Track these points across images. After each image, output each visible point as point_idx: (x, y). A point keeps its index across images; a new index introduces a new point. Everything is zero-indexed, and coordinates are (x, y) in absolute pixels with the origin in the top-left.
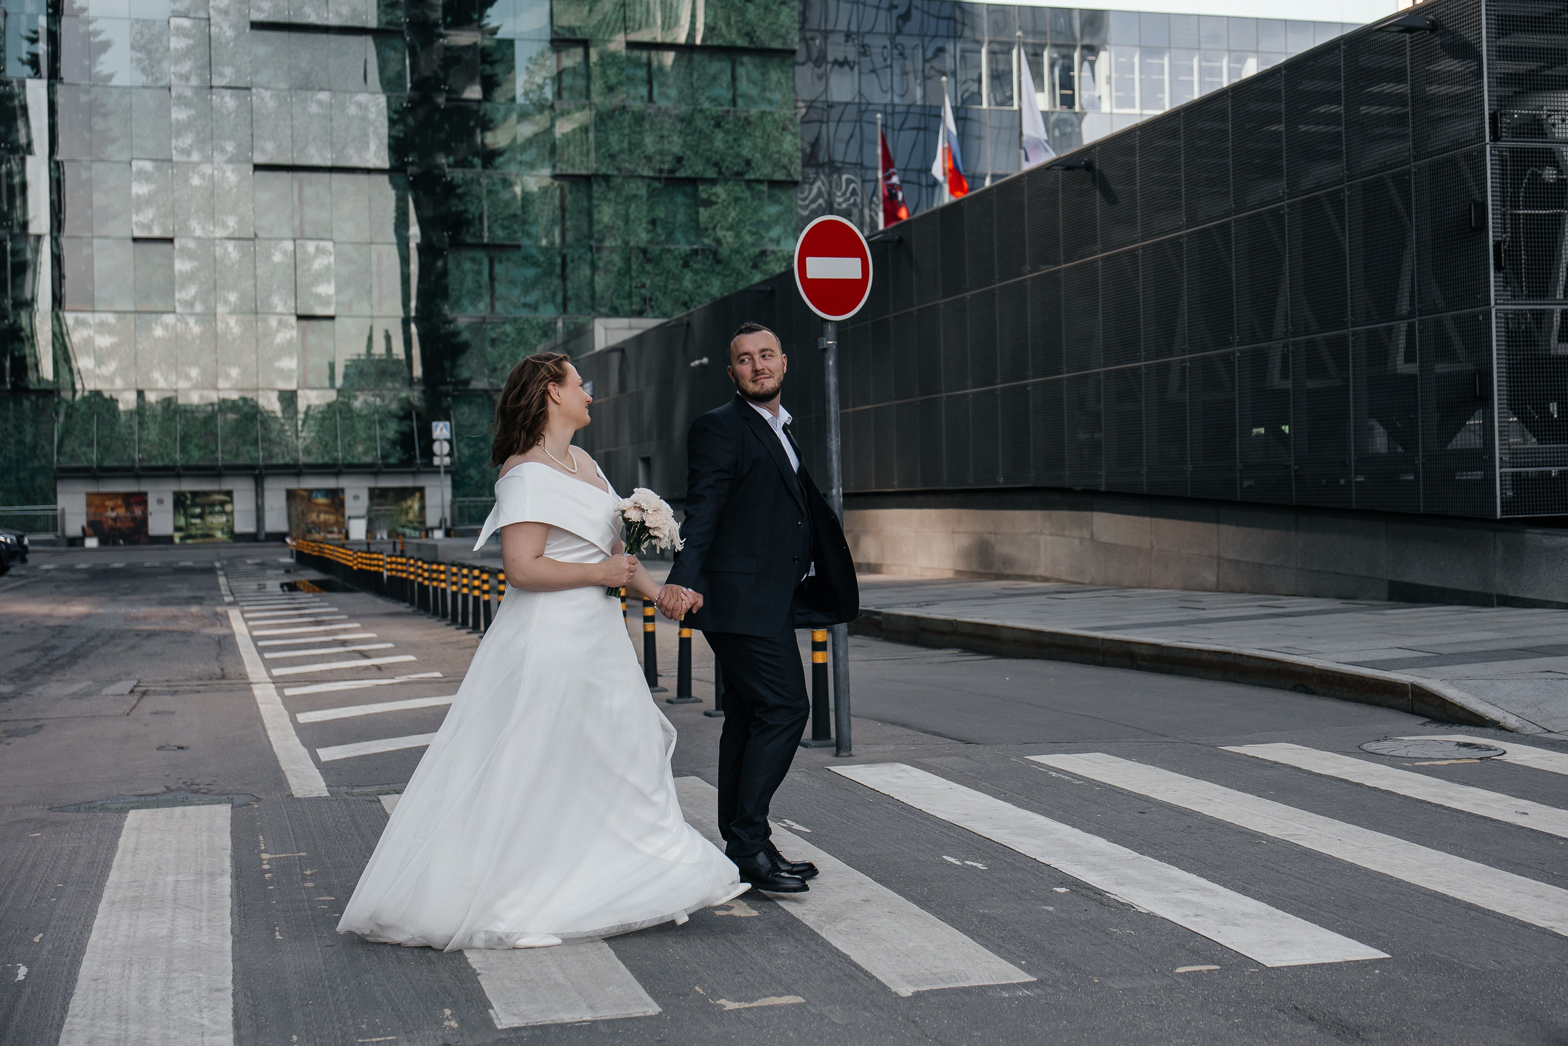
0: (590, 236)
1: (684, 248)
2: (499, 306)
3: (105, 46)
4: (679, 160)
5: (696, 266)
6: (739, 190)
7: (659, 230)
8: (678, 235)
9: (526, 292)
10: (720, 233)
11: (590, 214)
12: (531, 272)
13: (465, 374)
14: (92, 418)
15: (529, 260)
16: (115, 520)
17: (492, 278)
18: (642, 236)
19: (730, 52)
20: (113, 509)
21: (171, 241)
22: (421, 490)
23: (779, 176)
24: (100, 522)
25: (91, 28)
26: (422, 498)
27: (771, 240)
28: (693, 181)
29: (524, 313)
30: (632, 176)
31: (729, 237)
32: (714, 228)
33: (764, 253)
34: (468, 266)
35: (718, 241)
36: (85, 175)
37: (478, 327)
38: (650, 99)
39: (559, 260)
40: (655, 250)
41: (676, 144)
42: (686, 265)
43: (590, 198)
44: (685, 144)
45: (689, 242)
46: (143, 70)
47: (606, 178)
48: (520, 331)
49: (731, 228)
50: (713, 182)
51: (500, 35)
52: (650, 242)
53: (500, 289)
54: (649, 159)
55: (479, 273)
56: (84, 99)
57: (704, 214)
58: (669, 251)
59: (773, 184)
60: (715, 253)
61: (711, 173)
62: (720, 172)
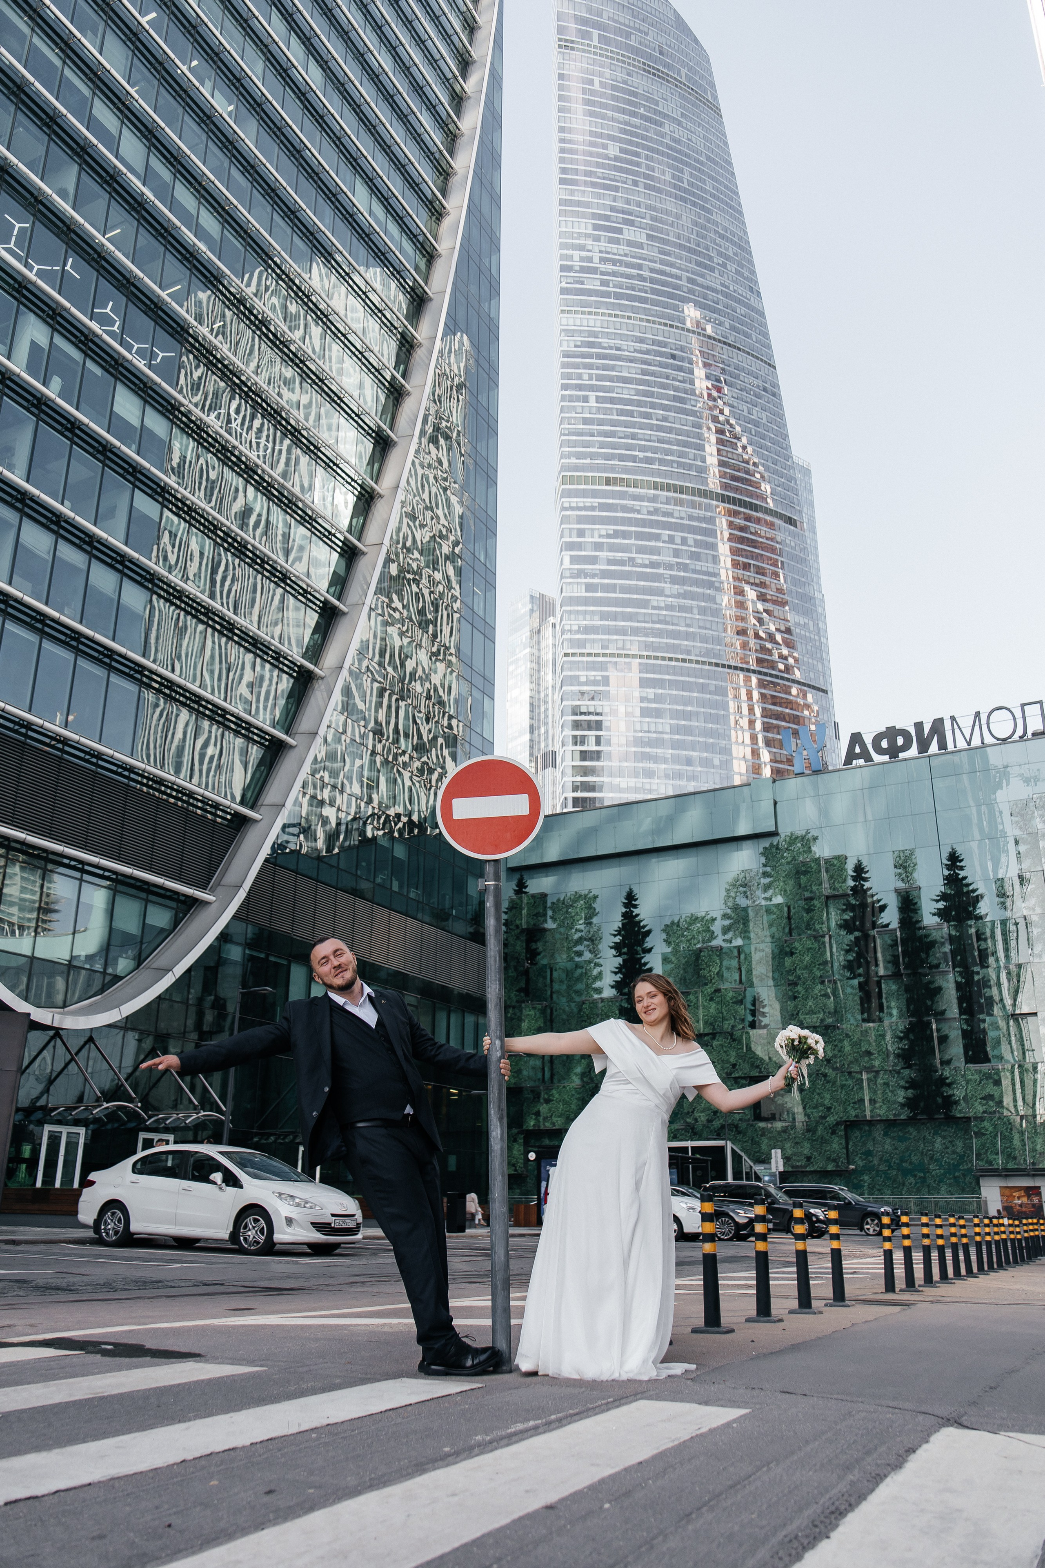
3: (980, 898)
14: (996, 1135)
16: (1021, 1205)
20: (1019, 1198)
21: (1035, 1014)
24: (1011, 1207)
25: (971, 888)
36: (976, 978)
46: (1006, 909)
56: (971, 931)
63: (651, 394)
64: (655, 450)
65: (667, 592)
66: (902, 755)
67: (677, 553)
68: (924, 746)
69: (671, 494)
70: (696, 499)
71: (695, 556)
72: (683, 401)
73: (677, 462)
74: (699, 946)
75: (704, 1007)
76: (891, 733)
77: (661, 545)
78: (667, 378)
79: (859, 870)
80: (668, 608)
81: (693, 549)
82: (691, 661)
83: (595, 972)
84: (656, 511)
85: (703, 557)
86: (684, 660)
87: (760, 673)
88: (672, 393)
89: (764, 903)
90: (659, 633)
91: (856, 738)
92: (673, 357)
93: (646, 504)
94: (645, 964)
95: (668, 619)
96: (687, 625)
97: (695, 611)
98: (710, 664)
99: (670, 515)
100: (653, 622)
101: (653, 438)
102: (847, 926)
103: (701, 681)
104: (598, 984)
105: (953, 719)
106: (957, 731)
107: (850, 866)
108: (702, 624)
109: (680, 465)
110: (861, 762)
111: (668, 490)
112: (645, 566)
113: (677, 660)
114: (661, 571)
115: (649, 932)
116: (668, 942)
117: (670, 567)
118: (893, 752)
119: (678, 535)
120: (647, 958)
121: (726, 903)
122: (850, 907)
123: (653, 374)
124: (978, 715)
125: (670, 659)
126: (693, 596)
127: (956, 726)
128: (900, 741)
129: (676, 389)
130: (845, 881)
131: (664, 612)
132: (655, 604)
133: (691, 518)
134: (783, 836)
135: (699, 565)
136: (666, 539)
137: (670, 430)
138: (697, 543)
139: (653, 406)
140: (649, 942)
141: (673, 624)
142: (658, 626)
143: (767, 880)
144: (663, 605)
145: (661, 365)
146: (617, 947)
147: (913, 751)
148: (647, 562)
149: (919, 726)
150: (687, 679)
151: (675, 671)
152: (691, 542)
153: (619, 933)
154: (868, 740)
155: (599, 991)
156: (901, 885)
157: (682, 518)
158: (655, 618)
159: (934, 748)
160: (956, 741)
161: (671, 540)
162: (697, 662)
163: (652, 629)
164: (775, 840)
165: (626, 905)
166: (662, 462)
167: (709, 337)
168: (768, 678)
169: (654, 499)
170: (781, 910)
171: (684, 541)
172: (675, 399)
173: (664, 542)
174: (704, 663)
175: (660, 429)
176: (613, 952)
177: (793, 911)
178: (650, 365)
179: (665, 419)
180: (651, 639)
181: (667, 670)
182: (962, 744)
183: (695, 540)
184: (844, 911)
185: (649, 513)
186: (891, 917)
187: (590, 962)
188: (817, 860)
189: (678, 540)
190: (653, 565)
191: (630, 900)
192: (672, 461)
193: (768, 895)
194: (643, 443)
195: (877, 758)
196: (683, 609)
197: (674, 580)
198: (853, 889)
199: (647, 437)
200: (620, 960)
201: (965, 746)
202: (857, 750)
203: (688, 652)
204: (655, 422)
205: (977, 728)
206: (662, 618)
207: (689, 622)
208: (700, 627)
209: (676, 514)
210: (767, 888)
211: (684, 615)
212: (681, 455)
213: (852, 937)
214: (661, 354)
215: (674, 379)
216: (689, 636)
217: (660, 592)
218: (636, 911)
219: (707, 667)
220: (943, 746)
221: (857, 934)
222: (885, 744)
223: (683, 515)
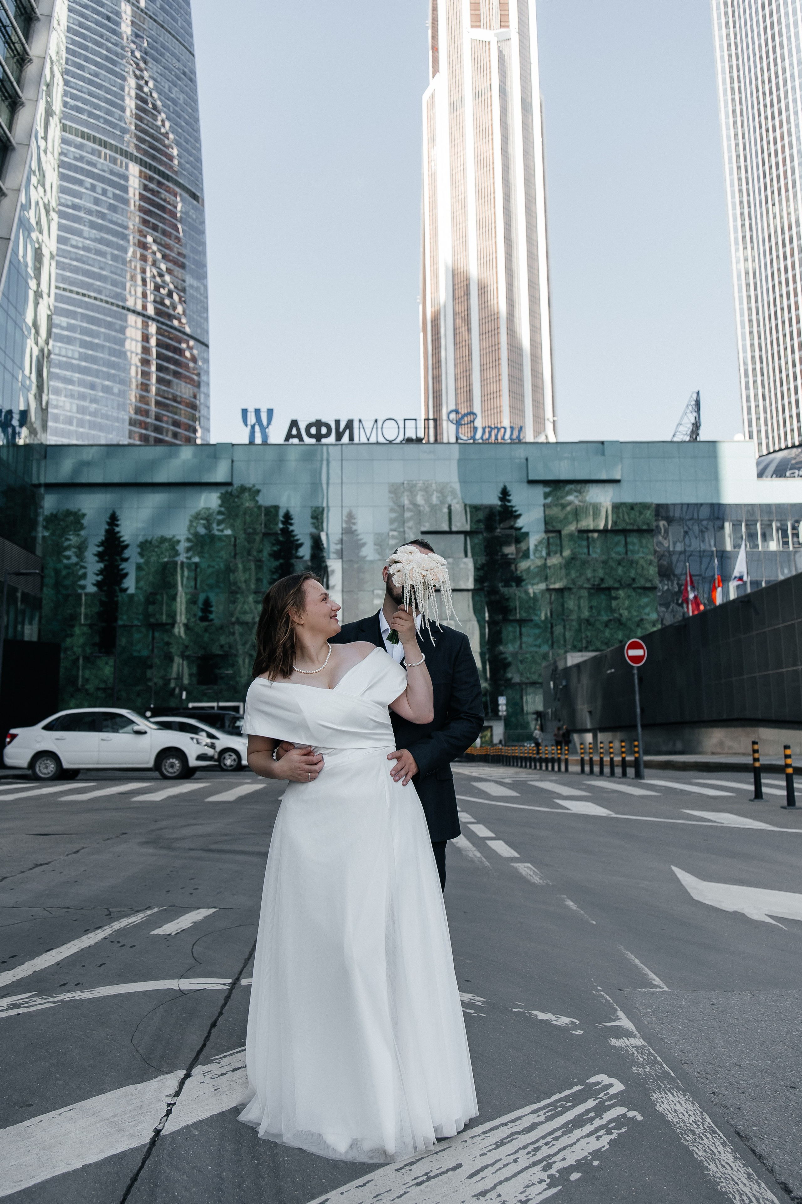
0: (563, 614)
1: (605, 618)
2: (524, 646)
3: (364, 544)
4: (602, 580)
5: (611, 626)
6: (630, 592)
7: (594, 611)
8: (603, 613)
9: (536, 640)
10: (621, 611)
11: (563, 605)
12: (537, 631)
13: (509, 675)
15: (537, 626)
17: (521, 634)
18: (586, 614)
19: (624, 532)
22: (491, 727)
23: (648, 585)
25: (359, 537)
26: (492, 731)
27: (645, 614)
28: (609, 589)
29: (534, 649)
30: (581, 588)
31: (625, 613)
32: (619, 609)
33: (642, 620)
34: (510, 629)
35: (621, 615)
36: (355, 597)
37: (515, 655)
38: (589, 554)
39: (549, 626)
40: (592, 620)
41: (600, 573)
42: (606, 626)
43: (563, 598)
44: (605, 573)
45: (608, 616)
46: (379, 553)
47: (570, 589)
48: (533, 657)
49: (627, 609)
50: (617, 589)
51: (523, 530)
52: (590, 616)
53: (524, 639)
54: (588, 580)
55: (515, 632)
56: (356, 566)
57: (614, 603)
58: (599, 620)
59: (645, 589)
60: (619, 620)
61: (617, 585)
62: (621, 584)
63: (86, 48)
64: (85, 102)
65: (86, 235)
66: (324, 441)
67: (97, 201)
68: (339, 436)
69: (96, 147)
70: (118, 156)
71: (113, 208)
72: (114, 63)
73: (105, 119)
74: (166, 560)
75: (167, 604)
76: (319, 424)
77: (83, 190)
78: (102, 36)
79: (288, 517)
80: (86, 249)
81: (112, 202)
82: (101, 300)
83: (81, 572)
84: (81, 159)
85: (120, 210)
86: (95, 299)
87: (158, 321)
88: (105, 52)
89: (217, 533)
90: (75, 270)
91: (294, 423)
92: (109, 19)
93: (73, 149)
94: (123, 569)
95: (85, 259)
96: (101, 268)
97: (109, 257)
98: (118, 306)
99: (94, 165)
100: (71, 259)
101: (84, 90)
102: (275, 555)
103: (109, 319)
104: (82, 582)
105: (360, 421)
106: (362, 430)
107: (281, 513)
108: (113, 269)
109: (106, 122)
110: (295, 441)
111: (94, 142)
112: (68, 206)
113: (89, 297)
114: (81, 214)
115: (127, 546)
116: (141, 555)
117: (90, 212)
118: (319, 437)
119: (100, 185)
120: (124, 565)
121: (189, 530)
122: (278, 542)
123: (88, 29)
124: (376, 421)
125: (84, 295)
126: (108, 243)
127: (361, 426)
128: (324, 430)
129: (108, 50)
130: (277, 524)
131: (82, 252)
132: (74, 243)
133: (112, 172)
134: (235, 486)
135: (116, 217)
136: (89, 186)
137: (100, 87)
138: (116, 197)
139: (86, 59)
140: (127, 553)
141: (89, 265)
142: (75, 263)
143: (220, 517)
144: (80, 245)
145: (97, 23)
146: (100, 556)
147: (332, 439)
148: (70, 203)
149: (338, 422)
150: (97, 315)
151: (87, 306)
152: (110, 194)
153: (102, 544)
154: (302, 426)
155: (83, 587)
156: (314, 530)
157: (104, 171)
158: (73, 256)
159: (345, 439)
160: (360, 437)
161: (93, 188)
162: (107, 302)
163: (70, 265)
164: (229, 489)
165: (109, 524)
166: (90, 114)
167: (142, 11)
168: (164, 327)
169: (80, 147)
170: (230, 540)
171: (104, 192)
172: (107, 59)
173: (86, 188)
174: (112, 304)
175: (91, 83)
176: (96, 558)
177: (238, 541)
178: (87, 19)
179: (96, 75)
180: (68, 274)
181: (81, 304)
182: (364, 440)
183: (114, 194)
184: (274, 545)
185: (75, 159)
186: (305, 552)
187: (76, 564)
188: (260, 507)
189: (99, 190)
190: (75, 207)
191: (113, 520)
192: (100, 117)
193: (221, 527)
194: (75, 92)
195: (307, 440)
196: (98, 252)
197: (93, 225)
198: (282, 530)
199: (79, 88)
200: (101, 565)
201: (365, 441)
202: (294, 432)
203: (100, 292)
204: (87, 76)
205: (375, 430)
206: (79, 257)
207: (102, 265)
208: (112, 272)
209: (99, 166)
210: (219, 523)
211: (99, 258)
212: (108, 113)
213: (277, 563)
214: (98, 13)
215: (107, 40)
216: (100, 277)
217: (79, 233)
218: (117, 529)
219: (115, 308)
220: (351, 438)
221: (281, 561)
222: (313, 431)
223: (106, 168)
